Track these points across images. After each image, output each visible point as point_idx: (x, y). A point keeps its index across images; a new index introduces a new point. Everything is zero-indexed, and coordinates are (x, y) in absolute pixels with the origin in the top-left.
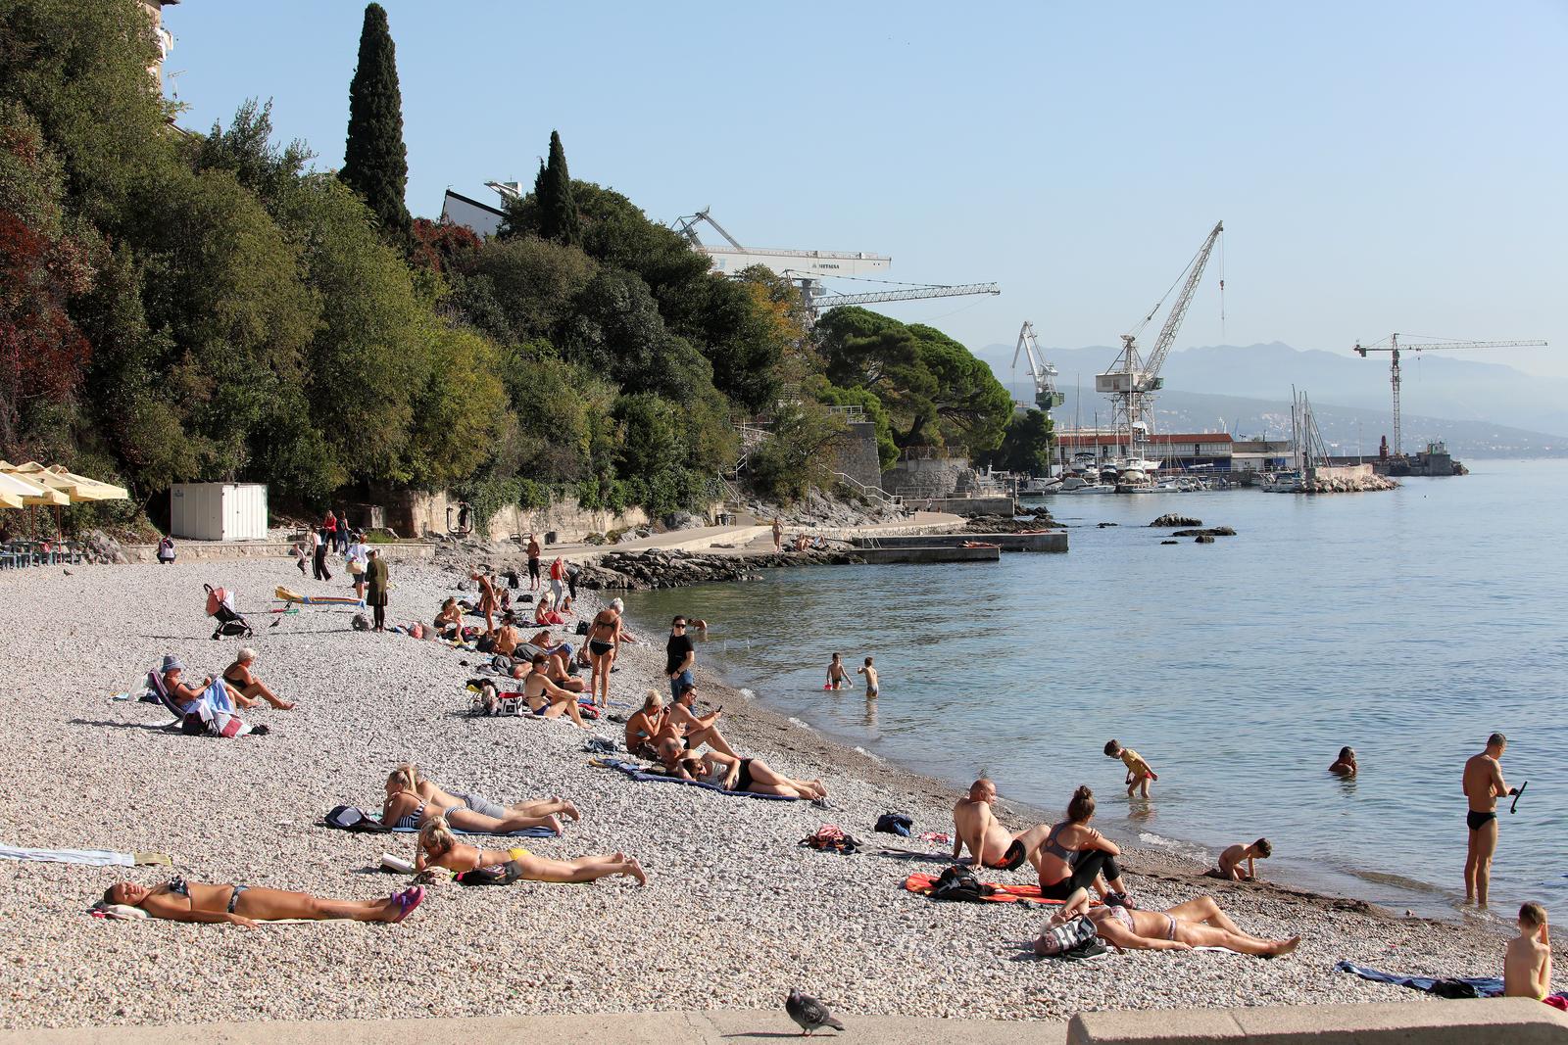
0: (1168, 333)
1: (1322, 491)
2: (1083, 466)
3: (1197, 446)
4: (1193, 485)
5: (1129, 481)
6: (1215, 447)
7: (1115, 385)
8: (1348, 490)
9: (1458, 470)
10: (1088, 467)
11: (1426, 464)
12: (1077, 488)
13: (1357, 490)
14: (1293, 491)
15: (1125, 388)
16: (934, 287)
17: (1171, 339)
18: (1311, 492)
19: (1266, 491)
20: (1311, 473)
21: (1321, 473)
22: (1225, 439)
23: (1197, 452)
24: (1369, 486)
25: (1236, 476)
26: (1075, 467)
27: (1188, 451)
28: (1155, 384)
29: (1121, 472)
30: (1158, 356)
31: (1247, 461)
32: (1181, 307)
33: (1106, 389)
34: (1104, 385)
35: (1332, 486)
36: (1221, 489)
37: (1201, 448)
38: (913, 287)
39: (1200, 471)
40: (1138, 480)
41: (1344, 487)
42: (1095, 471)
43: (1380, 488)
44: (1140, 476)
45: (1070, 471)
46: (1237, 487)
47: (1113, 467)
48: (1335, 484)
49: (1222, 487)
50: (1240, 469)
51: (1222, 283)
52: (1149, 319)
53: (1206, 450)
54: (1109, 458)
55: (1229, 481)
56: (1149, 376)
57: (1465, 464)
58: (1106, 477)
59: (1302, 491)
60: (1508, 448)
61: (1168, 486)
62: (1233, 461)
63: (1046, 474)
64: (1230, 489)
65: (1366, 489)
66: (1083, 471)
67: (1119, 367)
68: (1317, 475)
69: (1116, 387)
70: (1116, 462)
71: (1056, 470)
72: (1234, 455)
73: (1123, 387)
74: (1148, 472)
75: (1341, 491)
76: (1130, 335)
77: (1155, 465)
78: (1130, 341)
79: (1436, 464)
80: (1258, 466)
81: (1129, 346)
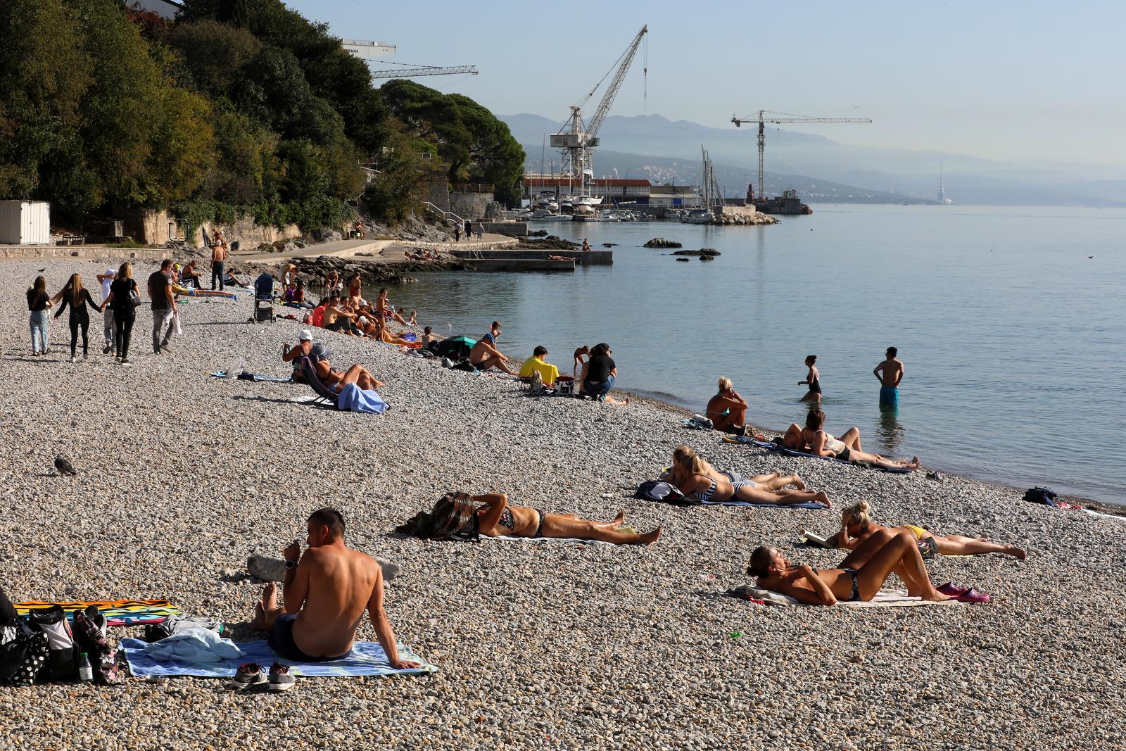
0: (605, 106)
1: (727, 223)
2: (546, 201)
3: (625, 188)
4: (629, 216)
5: (580, 212)
6: (637, 189)
7: (566, 142)
8: (746, 223)
9: (806, 211)
10: (550, 201)
11: (782, 205)
12: (544, 217)
13: (752, 223)
14: (705, 223)
15: (573, 145)
16: (430, 68)
17: (607, 110)
18: (719, 223)
19: (684, 222)
20: (718, 211)
21: (727, 210)
22: (645, 183)
23: (625, 192)
24: (761, 221)
25: (652, 210)
26: (540, 202)
27: (618, 191)
28: (593, 142)
29: (575, 206)
30: (597, 120)
31: (660, 200)
32: (614, 87)
33: (559, 145)
34: (556, 142)
35: (734, 219)
36: (642, 221)
37: (628, 189)
38: (414, 68)
39: (626, 207)
40: (588, 212)
41: (743, 221)
42: (556, 205)
43: (768, 223)
44: (589, 209)
45: (536, 204)
46: (653, 219)
47: (570, 202)
48: (736, 218)
49: (643, 219)
50: (656, 206)
51: (645, 70)
52: (591, 95)
53: (631, 191)
54: (564, 195)
55: (647, 214)
56: (589, 137)
57: (811, 206)
58: (565, 209)
59: (713, 223)
60: (823, 195)
61: (611, 217)
62: (650, 200)
63: (519, 206)
64: (647, 221)
65: (758, 223)
66: (547, 204)
67: (568, 129)
68: (724, 211)
69: (565, 144)
70: (571, 199)
71: (525, 203)
72: (651, 196)
73: (571, 144)
74: (593, 206)
75: (741, 223)
76: (577, 106)
77: (598, 202)
78: (576, 112)
79: (790, 206)
80: (668, 204)
81: (575, 115)
